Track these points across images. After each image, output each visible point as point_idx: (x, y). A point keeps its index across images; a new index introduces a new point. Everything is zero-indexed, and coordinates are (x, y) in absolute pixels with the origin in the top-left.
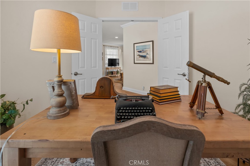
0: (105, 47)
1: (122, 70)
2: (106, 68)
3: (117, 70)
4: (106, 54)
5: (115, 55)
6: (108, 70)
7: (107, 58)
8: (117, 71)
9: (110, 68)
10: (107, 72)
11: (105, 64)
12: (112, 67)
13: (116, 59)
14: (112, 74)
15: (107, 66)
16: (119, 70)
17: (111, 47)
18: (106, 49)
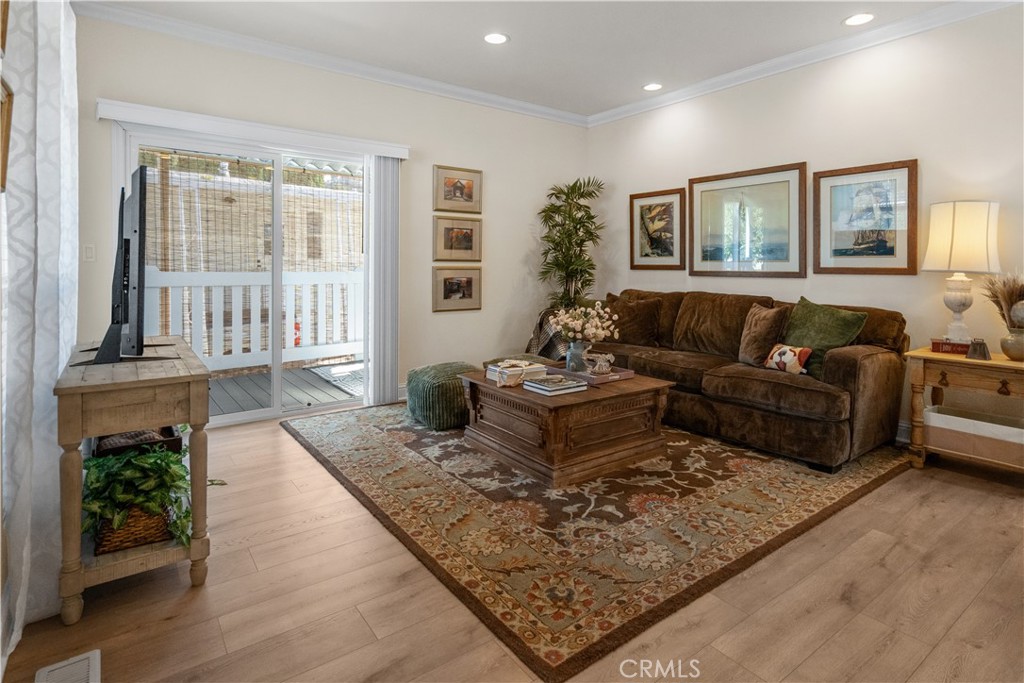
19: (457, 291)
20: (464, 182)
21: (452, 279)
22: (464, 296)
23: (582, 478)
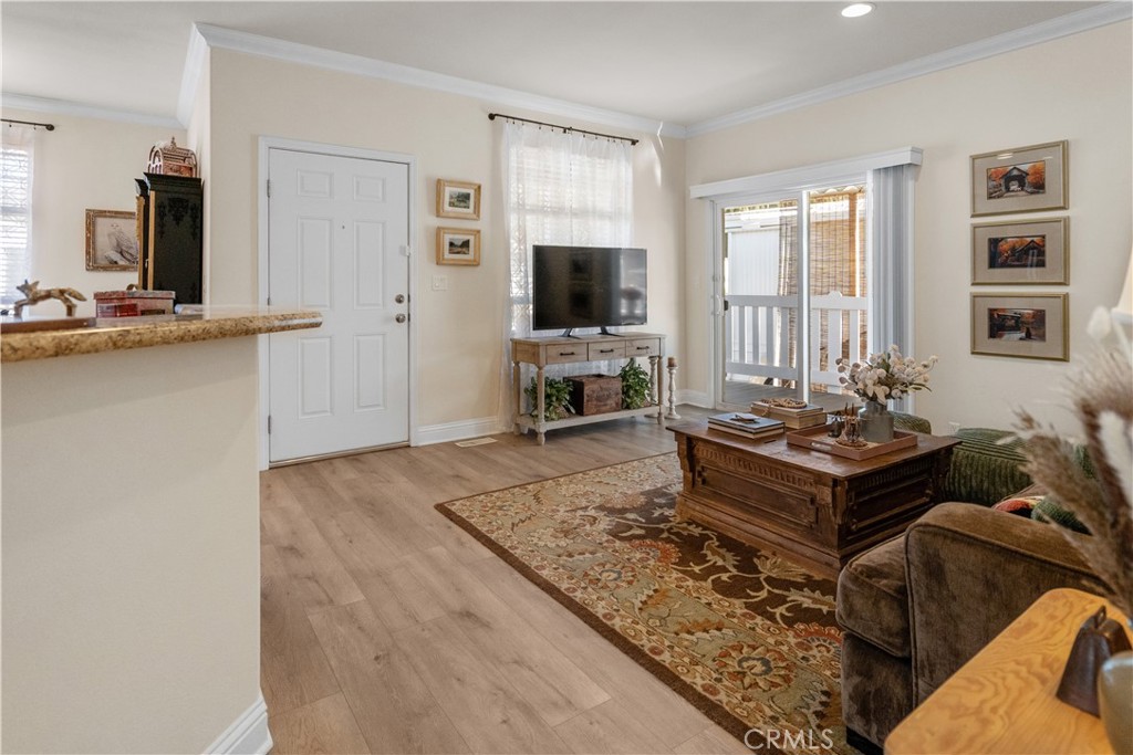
0: (508, 126)
1: (676, 361)
2: (516, 343)
3: (624, 362)
4: (513, 199)
5: (602, 215)
6: (529, 371)
7: (523, 240)
8: (624, 376)
9: (553, 351)
10: (525, 383)
11: (510, 302)
12: (576, 331)
13: (618, 251)
14: (580, 412)
15: (519, 323)
16: (643, 363)
17: (569, 135)
18: (513, 151)
19: (1016, 328)
20: (1025, 168)
21: (1004, 310)
22: (1028, 336)
23: (704, 521)
